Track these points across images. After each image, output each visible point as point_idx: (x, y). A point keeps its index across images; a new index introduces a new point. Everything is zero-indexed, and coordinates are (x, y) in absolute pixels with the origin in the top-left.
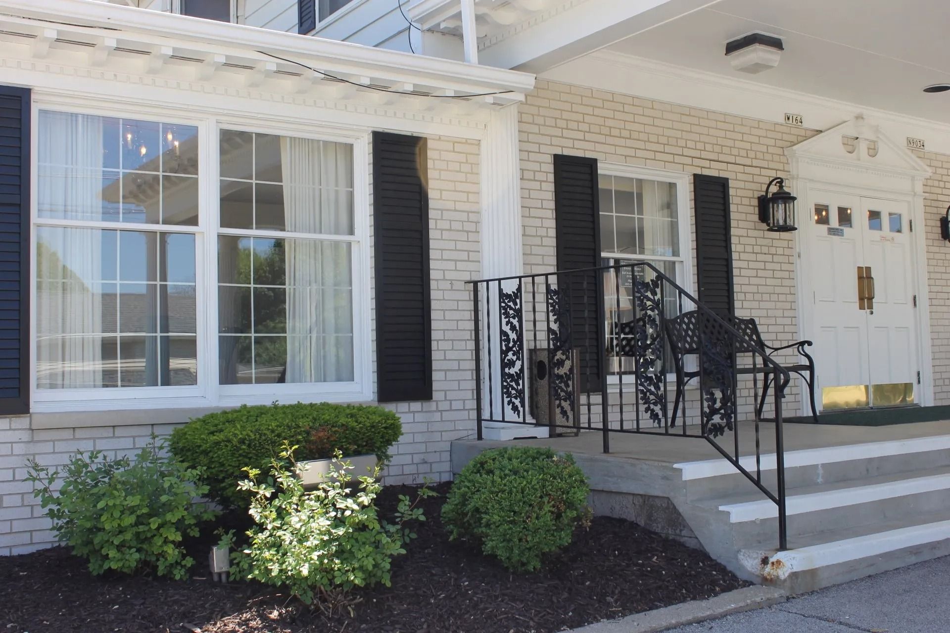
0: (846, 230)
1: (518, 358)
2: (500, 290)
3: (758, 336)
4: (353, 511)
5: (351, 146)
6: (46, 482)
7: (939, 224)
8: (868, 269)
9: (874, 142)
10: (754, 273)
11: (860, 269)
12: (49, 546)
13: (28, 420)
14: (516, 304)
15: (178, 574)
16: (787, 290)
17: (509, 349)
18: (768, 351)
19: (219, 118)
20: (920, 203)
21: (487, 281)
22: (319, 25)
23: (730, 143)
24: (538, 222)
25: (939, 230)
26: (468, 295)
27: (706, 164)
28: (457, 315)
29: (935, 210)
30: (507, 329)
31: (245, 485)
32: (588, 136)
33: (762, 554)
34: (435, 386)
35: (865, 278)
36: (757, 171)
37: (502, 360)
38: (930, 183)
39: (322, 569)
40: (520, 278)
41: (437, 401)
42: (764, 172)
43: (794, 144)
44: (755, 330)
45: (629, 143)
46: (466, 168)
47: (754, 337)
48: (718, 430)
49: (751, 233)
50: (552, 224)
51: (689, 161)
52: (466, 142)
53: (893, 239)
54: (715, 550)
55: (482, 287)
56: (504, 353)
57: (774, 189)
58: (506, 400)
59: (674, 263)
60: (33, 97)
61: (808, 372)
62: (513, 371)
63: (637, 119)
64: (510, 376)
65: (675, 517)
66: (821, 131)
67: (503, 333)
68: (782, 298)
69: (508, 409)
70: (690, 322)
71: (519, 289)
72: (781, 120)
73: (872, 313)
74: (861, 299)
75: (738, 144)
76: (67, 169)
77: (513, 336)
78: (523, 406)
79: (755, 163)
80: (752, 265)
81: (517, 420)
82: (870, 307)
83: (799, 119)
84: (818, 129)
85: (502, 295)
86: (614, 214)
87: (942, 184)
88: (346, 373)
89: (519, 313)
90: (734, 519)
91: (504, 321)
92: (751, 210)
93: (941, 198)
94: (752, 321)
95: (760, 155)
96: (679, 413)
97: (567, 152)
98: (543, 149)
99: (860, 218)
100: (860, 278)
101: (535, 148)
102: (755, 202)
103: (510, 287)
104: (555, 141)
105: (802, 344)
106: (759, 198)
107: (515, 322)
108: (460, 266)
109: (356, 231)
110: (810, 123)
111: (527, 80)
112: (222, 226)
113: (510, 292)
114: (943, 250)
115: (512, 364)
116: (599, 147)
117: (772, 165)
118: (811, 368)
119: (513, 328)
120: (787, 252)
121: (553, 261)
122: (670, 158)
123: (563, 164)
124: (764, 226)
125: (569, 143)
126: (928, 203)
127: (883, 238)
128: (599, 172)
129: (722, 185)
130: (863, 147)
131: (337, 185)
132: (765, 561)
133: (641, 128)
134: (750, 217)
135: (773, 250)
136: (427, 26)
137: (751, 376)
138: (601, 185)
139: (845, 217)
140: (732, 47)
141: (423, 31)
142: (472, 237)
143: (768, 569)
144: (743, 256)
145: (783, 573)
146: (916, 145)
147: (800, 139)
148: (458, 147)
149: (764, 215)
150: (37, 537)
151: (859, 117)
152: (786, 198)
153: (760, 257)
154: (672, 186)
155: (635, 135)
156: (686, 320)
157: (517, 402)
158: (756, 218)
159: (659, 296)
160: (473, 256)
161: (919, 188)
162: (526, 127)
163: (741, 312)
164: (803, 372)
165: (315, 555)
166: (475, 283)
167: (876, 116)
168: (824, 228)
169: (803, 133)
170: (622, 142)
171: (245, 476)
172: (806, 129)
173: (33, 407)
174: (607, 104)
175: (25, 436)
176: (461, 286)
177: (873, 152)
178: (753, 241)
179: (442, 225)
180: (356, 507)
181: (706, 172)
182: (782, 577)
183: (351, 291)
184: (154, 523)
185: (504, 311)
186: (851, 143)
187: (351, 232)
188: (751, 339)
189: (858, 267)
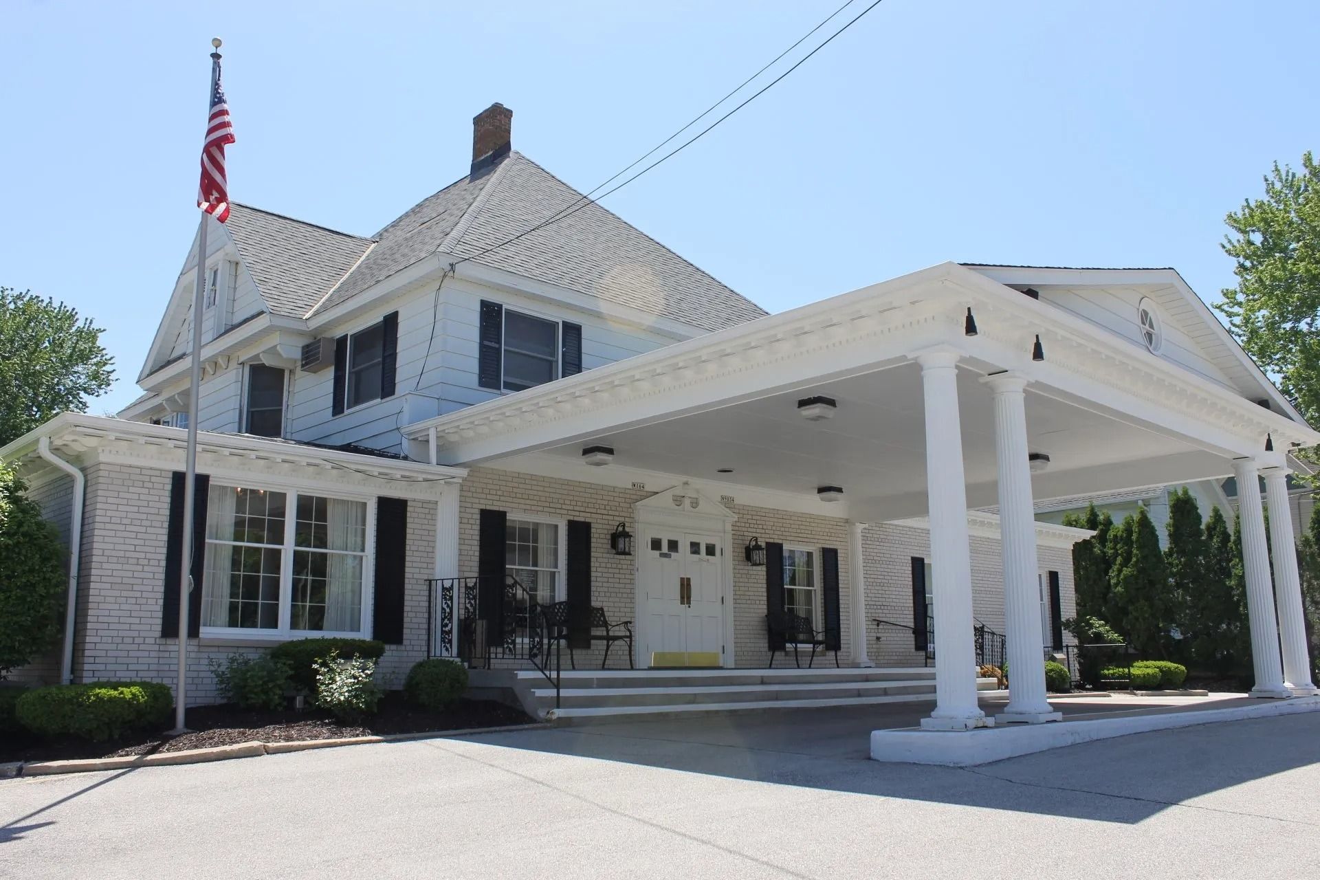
0: (673, 554)
1: (450, 622)
2: (443, 585)
3: (605, 618)
4: (363, 678)
5: (365, 504)
6: (216, 667)
7: (744, 550)
8: (689, 579)
9: (697, 499)
10: (606, 580)
11: (682, 579)
12: (203, 705)
13: (197, 640)
14: (450, 593)
15: (280, 709)
16: (628, 591)
17: (445, 617)
18: (610, 627)
19: (298, 489)
20: (729, 537)
21: (437, 580)
22: (346, 412)
23: (594, 501)
24: (469, 548)
25: (744, 555)
26: (426, 587)
27: (577, 514)
28: (419, 598)
29: (740, 542)
30: (445, 606)
31: (316, 666)
32: (502, 498)
33: (548, 710)
34: (405, 637)
35: (685, 585)
36: (611, 518)
37: (442, 623)
38: (738, 524)
39: (347, 700)
40: (453, 579)
41: (405, 646)
42: (616, 518)
43: (637, 501)
44: (603, 615)
45: (528, 502)
46: (429, 517)
47: (602, 618)
48: (535, 655)
49: (605, 555)
50: (477, 548)
51: (565, 512)
52: (429, 502)
53: (708, 560)
54: (528, 709)
55: (433, 583)
56: (443, 620)
57: (620, 529)
58: (443, 645)
59: (555, 572)
60: (210, 479)
61: (629, 639)
62: (447, 629)
63: (534, 487)
64: (445, 631)
65: (515, 698)
66: (657, 493)
67: (443, 609)
68: (625, 595)
69: (444, 649)
70: (560, 608)
71: (452, 585)
72: (630, 487)
73: (689, 607)
74: (682, 598)
75: (599, 501)
76: (218, 514)
77: (448, 610)
78: (451, 648)
79: (610, 513)
80: (605, 575)
81: (448, 655)
82: (689, 602)
83: (642, 485)
84: (655, 491)
85: (444, 589)
86: (517, 543)
87: (747, 525)
88: (356, 627)
89: (451, 598)
90: (537, 695)
91: (444, 602)
92: (606, 541)
93: (746, 534)
94: (602, 609)
95: (614, 508)
96: (544, 661)
97: (488, 508)
98: (475, 506)
99: (684, 547)
100: (682, 585)
101: (469, 505)
102: (609, 537)
103: (447, 584)
104: (482, 501)
105: (626, 623)
106: (612, 534)
107: (449, 602)
108: (422, 571)
109: (366, 551)
110: (648, 488)
111: (463, 472)
112: (296, 546)
113: (448, 587)
114: (747, 568)
115: (446, 625)
116: (508, 504)
117: (621, 514)
118: (630, 637)
119: (448, 606)
120: (630, 567)
121: (477, 569)
122: (553, 510)
123: (485, 514)
124: (614, 551)
125: (490, 502)
126: (735, 537)
127: (701, 560)
128: (507, 518)
129: (587, 526)
130: (687, 502)
131: (356, 525)
132: (548, 713)
133: (535, 493)
134: (605, 546)
135: (620, 566)
136: (412, 437)
137: (605, 642)
138: (508, 524)
139: (673, 545)
140: (586, 452)
141: (409, 440)
142: (430, 555)
143: (549, 716)
144: (599, 569)
145: (554, 717)
146: (727, 501)
147: (642, 497)
148: (425, 505)
149: (614, 545)
150: (199, 700)
151: (686, 483)
152: (626, 535)
153: (610, 570)
154: (556, 527)
155: (531, 497)
156: (558, 607)
157: (448, 646)
158: (609, 546)
159: (514, 592)
160: (430, 566)
161: (729, 527)
162: (465, 494)
163: (594, 604)
164: (625, 639)
165: (346, 694)
166: (430, 581)
167: (698, 483)
168: (657, 553)
169: (644, 494)
170: (523, 501)
171: (316, 662)
172: (647, 492)
173: (201, 635)
174: (515, 480)
175: (196, 649)
176: (423, 582)
177: (695, 504)
178: (606, 560)
179: (413, 548)
180: (364, 676)
181: (576, 519)
182: (554, 718)
183: (361, 583)
184: (270, 685)
185: (444, 597)
186: (679, 500)
187: (363, 550)
188: (600, 619)
189: (681, 578)
